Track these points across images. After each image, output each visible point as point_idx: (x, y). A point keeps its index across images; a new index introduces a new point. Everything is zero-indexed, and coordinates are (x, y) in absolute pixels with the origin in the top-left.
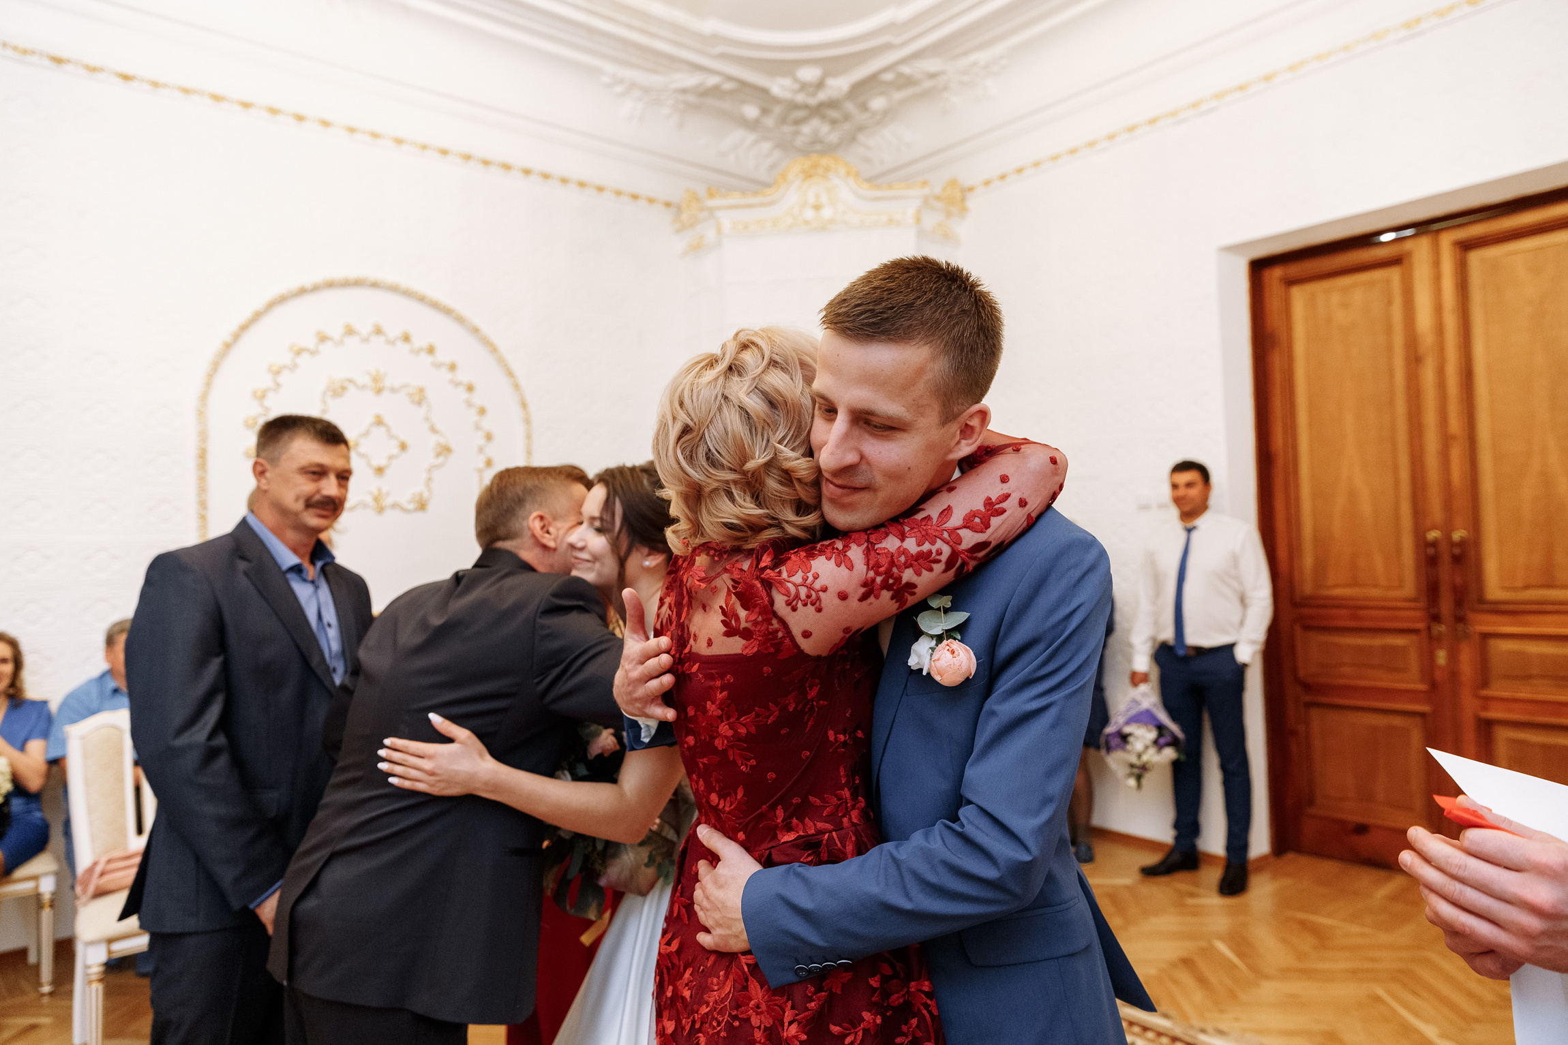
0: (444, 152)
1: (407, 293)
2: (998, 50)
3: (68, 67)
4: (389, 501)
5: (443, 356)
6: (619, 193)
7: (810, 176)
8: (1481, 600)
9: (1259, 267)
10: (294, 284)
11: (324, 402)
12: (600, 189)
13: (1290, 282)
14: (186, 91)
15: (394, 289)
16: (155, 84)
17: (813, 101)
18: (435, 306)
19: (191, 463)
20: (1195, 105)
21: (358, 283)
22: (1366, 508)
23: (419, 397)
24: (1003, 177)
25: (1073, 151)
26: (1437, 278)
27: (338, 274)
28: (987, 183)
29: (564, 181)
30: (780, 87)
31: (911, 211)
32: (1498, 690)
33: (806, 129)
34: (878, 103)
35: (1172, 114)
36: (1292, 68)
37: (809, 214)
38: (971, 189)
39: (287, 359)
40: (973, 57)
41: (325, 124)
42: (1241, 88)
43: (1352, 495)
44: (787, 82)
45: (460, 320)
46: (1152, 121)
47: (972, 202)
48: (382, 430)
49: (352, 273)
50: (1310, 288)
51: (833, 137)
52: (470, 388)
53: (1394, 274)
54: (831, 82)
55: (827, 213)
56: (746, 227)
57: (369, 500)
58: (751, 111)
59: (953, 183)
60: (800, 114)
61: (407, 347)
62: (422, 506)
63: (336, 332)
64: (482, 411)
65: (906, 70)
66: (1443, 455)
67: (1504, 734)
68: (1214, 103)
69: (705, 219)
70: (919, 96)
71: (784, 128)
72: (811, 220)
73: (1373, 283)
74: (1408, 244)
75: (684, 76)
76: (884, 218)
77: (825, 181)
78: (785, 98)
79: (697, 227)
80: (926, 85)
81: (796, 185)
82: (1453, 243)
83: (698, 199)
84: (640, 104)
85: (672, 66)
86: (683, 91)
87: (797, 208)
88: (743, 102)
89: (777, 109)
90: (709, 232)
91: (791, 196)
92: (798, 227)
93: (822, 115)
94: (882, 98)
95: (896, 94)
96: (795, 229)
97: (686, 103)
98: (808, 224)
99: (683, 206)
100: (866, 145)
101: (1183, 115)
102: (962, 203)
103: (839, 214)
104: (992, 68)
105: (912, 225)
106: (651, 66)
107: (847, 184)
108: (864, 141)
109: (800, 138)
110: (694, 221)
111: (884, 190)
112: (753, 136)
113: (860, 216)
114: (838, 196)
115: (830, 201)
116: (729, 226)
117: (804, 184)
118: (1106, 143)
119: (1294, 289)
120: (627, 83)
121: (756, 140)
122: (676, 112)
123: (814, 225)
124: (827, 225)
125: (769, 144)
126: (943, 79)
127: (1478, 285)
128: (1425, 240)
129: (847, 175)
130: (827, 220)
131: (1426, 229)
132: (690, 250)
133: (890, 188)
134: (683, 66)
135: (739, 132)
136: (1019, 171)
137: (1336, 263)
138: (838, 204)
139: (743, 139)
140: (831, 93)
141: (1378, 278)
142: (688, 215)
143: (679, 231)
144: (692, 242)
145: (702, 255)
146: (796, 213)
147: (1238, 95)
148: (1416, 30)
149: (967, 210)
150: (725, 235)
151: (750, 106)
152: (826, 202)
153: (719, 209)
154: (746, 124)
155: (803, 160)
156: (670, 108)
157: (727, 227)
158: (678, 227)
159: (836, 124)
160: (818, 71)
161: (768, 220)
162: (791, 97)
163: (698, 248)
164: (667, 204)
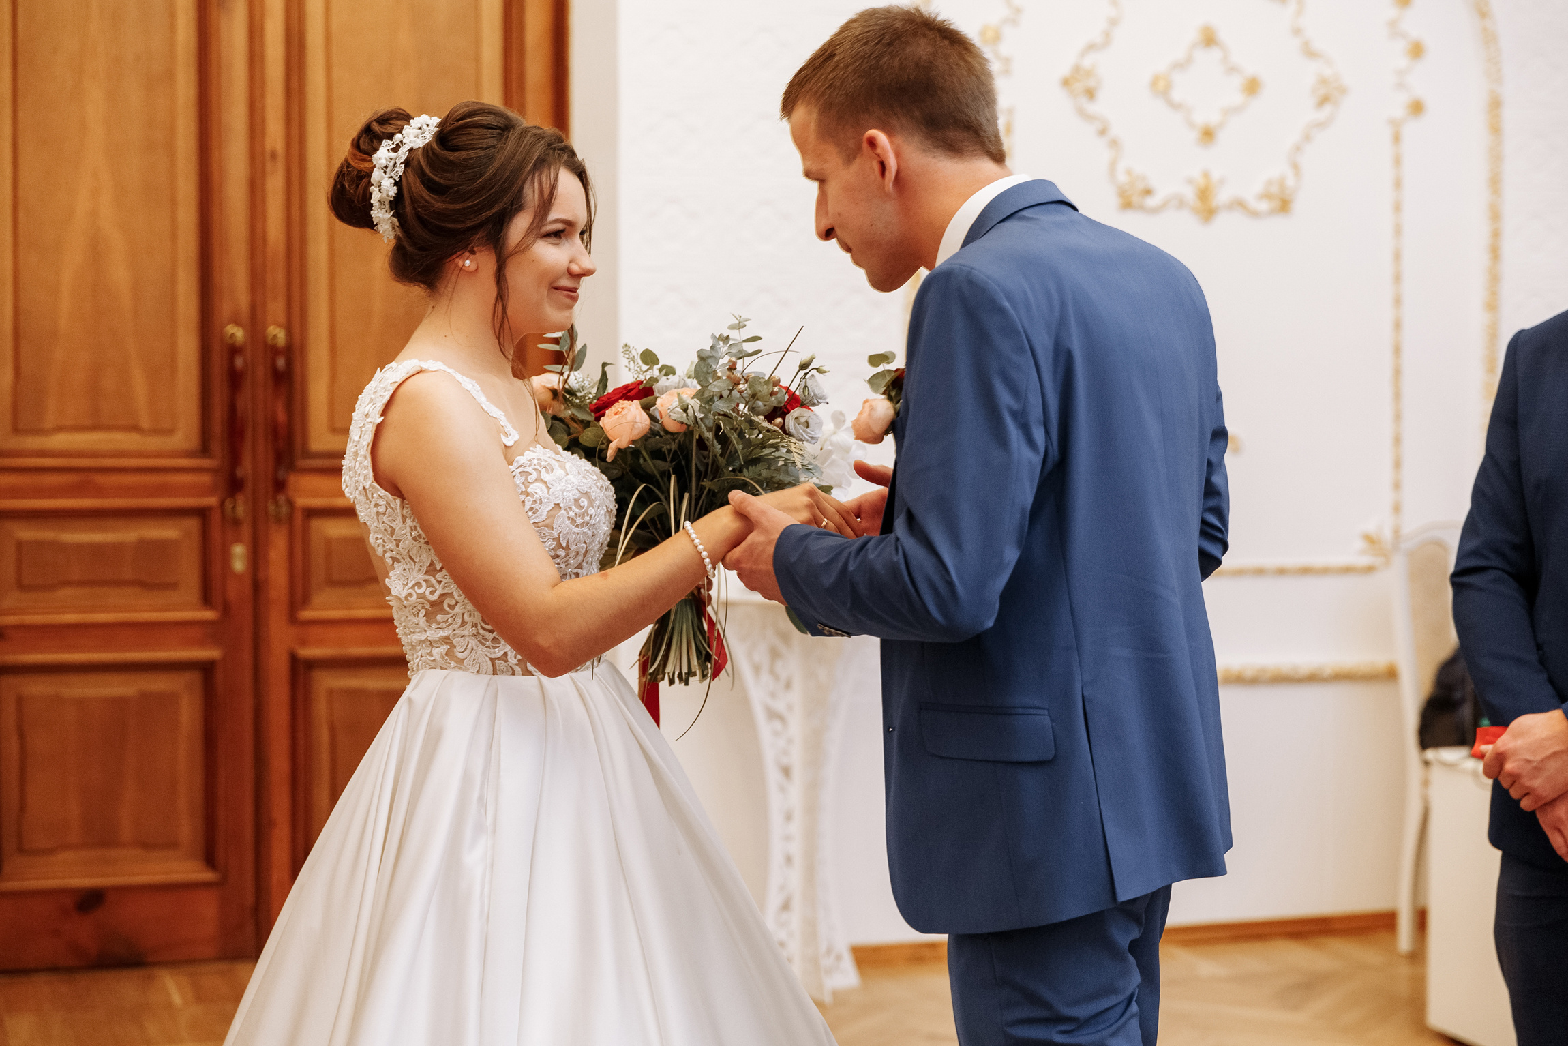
8: (307, 454)
22: (119, 274)
32: (323, 606)
43: (96, 250)
66: (255, 187)
67: (327, 682)
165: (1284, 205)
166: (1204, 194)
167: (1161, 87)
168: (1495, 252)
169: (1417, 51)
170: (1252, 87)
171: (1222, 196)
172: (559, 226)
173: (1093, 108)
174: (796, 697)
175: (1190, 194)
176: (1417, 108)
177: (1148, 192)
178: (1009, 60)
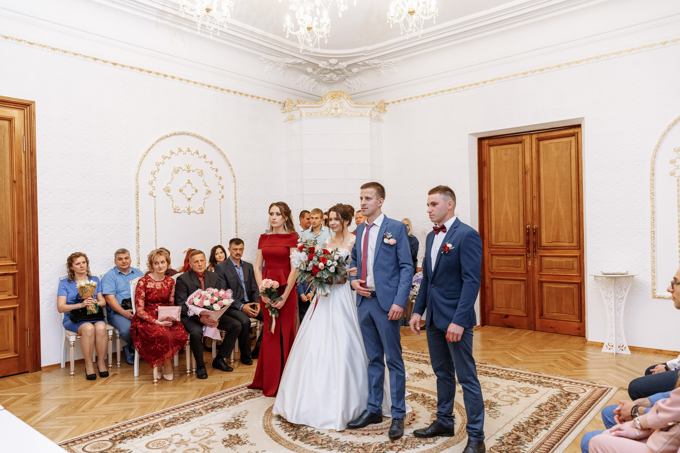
0: (209, 86)
1: (198, 137)
2: (399, 59)
3: (98, 61)
4: (192, 210)
5: (208, 159)
6: (264, 99)
7: (334, 98)
8: (541, 246)
9: (481, 140)
10: (164, 134)
11: (172, 175)
12: (258, 98)
13: (490, 146)
14: (132, 68)
15: (194, 135)
16: (123, 66)
17: (332, 69)
18: (207, 141)
19: (134, 197)
20: (462, 87)
21: (183, 134)
22: (510, 217)
23: (201, 173)
24: (399, 101)
25: (423, 96)
26: (531, 149)
27: (177, 130)
28: (393, 102)
29: (247, 95)
30: (322, 64)
31: (368, 112)
32: (544, 272)
33: (328, 76)
34: (355, 70)
35: (456, 89)
36: (492, 81)
37: (333, 111)
38: (388, 104)
39: (161, 160)
40: (390, 60)
41: (173, 77)
42: (477, 84)
43: (507, 214)
44: (325, 63)
45: (214, 146)
46: (449, 90)
47: (388, 108)
48: (190, 185)
49: (182, 130)
50: (497, 147)
51: (337, 79)
52: (217, 170)
53: (520, 146)
54: (340, 63)
56: (311, 114)
57: (186, 209)
58: (310, 70)
59: (382, 102)
60: (327, 71)
61: (197, 156)
62: (202, 212)
63: (176, 151)
64: (221, 178)
65: (367, 62)
66: (532, 202)
67: (545, 285)
68: (468, 87)
69: (295, 110)
70: (369, 69)
71: (320, 75)
72: (334, 113)
73: (514, 148)
74: (524, 137)
75: (290, 59)
76: (359, 114)
77: (339, 100)
78: (323, 67)
79: (291, 112)
80: (373, 66)
81: (329, 101)
82: (536, 138)
83: (292, 103)
84: (272, 67)
85: (287, 56)
86: (288, 63)
87: (329, 109)
88: (307, 67)
89: (319, 70)
90: (297, 115)
91: (327, 104)
92: (329, 115)
93: (335, 72)
94: (357, 68)
95: (362, 68)
96: (328, 116)
97: (288, 67)
98: (333, 114)
99: (286, 104)
100: (348, 82)
101: (459, 90)
102: (384, 108)
103: (344, 111)
104: (397, 64)
105: (369, 117)
106: (278, 55)
107: (347, 102)
108: (348, 81)
109: (325, 79)
110: (290, 110)
111: (360, 104)
112: (309, 77)
113: (351, 113)
114: (344, 106)
115: (341, 107)
116: (305, 114)
117: (332, 101)
118: (434, 95)
119: (491, 148)
120: (269, 60)
121: (309, 79)
122: (283, 70)
123: (335, 115)
124: (339, 115)
125: (314, 80)
126: (379, 65)
127: (542, 151)
128: (528, 137)
129: (347, 98)
130: (339, 113)
131: (530, 133)
132: (288, 120)
133: (362, 104)
134: (290, 56)
135: (304, 76)
136: (405, 100)
137: (503, 141)
138: (343, 108)
139: (305, 78)
140: (340, 67)
141: (515, 147)
142: (288, 108)
143: (283, 113)
144: (289, 117)
145: (293, 122)
146: (329, 110)
147: (476, 86)
148: (526, 75)
149: (386, 111)
150: (303, 116)
151: (309, 68)
152: (339, 108)
153: (301, 107)
154: (307, 73)
155: (332, 92)
156: (282, 68)
157: (304, 114)
158: (283, 111)
159: (339, 75)
160: (337, 61)
161: (319, 112)
162: (325, 67)
163: (291, 120)
164: (280, 103)
174: (613, 295)
178: (678, 166)
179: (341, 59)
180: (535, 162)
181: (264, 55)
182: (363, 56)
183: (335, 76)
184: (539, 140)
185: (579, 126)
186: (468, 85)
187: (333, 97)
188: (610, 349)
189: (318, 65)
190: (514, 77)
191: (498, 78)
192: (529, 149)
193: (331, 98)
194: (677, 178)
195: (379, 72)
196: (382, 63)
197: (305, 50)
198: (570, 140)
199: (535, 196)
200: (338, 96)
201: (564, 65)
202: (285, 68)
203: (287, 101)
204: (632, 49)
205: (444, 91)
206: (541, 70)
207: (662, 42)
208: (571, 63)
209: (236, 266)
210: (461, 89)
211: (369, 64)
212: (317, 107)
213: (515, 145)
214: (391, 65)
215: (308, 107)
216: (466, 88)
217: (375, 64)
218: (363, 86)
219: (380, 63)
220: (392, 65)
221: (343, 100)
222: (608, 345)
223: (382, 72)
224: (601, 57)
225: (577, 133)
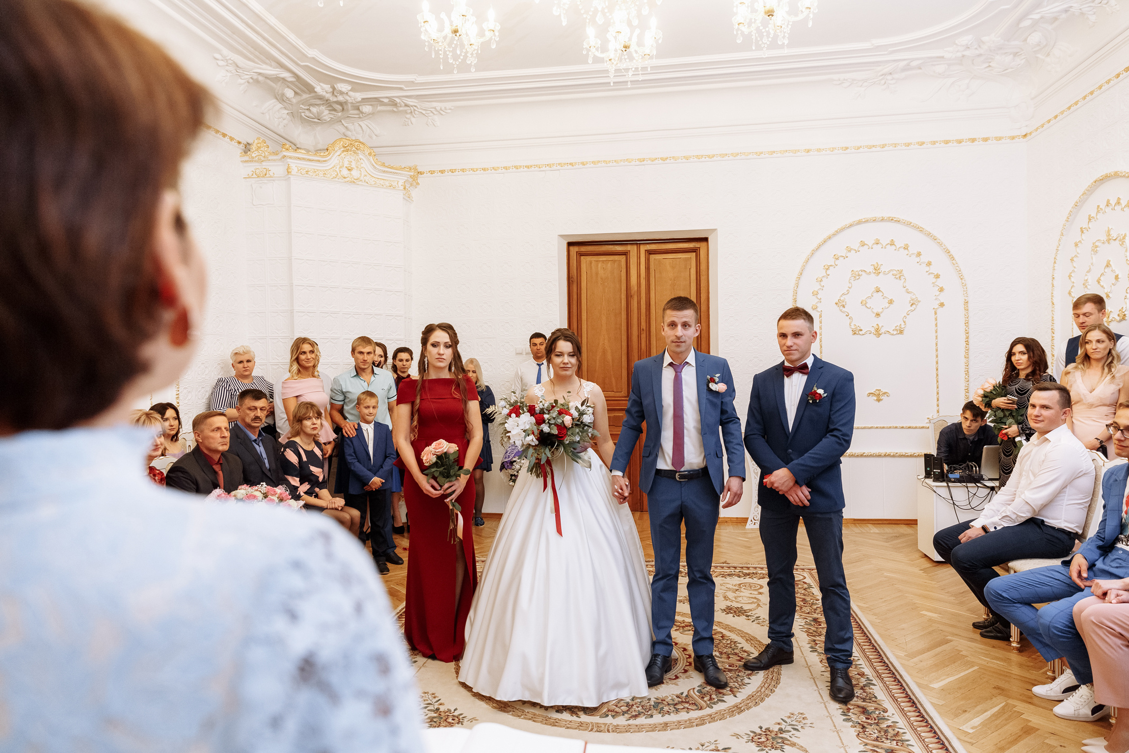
2: (449, 105)
7: (348, 151)
9: (570, 244)
13: (580, 254)
17: (332, 99)
20: (549, 165)
22: (609, 357)
24: (442, 172)
25: (484, 169)
26: (639, 264)
28: (432, 172)
30: (321, 89)
31: (401, 182)
33: (314, 110)
34: (366, 109)
35: (538, 166)
36: (594, 163)
37: (345, 172)
38: (421, 173)
40: (434, 104)
42: (571, 164)
43: (604, 352)
44: (328, 87)
46: (528, 167)
47: (421, 179)
50: (589, 258)
51: (328, 118)
53: (623, 258)
54: (351, 93)
55: (355, 173)
56: (307, 173)
58: (289, 93)
60: (318, 102)
65: (398, 100)
66: (639, 337)
68: (559, 167)
69: (274, 160)
70: (394, 112)
71: (301, 106)
72: (346, 176)
73: (614, 261)
74: (629, 248)
75: (269, 68)
76: (387, 183)
77: (355, 155)
78: (321, 94)
79: (264, 163)
80: (401, 109)
81: (338, 153)
82: (646, 250)
83: (268, 147)
84: (229, 74)
85: (267, 61)
86: (260, 74)
87: (338, 167)
88: (288, 87)
89: (305, 96)
90: (277, 169)
91: (335, 159)
92: (338, 179)
93: (331, 106)
94: (370, 107)
95: (379, 108)
96: (336, 179)
97: (257, 81)
98: (345, 178)
99: (254, 147)
100: (346, 128)
101: (544, 168)
102: (417, 180)
103: (362, 175)
104: (442, 112)
105: (402, 190)
106: (252, 57)
107: (369, 160)
108: (346, 125)
109: (307, 113)
110: (263, 159)
111: (390, 168)
112: (280, 106)
113: (374, 179)
114: (362, 165)
115: (357, 167)
116: (296, 170)
117: (343, 154)
118: (503, 170)
119: (582, 257)
120: (230, 62)
121: (281, 108)
122: (247, 84)
123: (348, 179)
124: (355, 181)
125: (286, 112)
126: (412, 108)
127: (653, 269)
128: (635, 247)
129: (370, 154)
130: (356, 178)
131: (636, 243)
132: (255, 176)
133: (392, 168)
134: (273, 63)
135: (273, 101)
136: (452, 171)
137: (601, 250)
138: (361, 170)
139: (275, 106)
140: (348, 98)
141: (616, 259)
142: (257, 154)
143: (246, 161)
144: (257, 171)
145: (266, 182)
146: (337, 170)
147: (570, 167)
148: (643, 163)
149: (418, 184)
150: (292, 173)
151: (290, 90)
152: (355, 167)
153: (290, 158)
154: (281, 99)
155: (345, 140)
156: (244, 81)
157: (294, 170)
158: (246, 158)
159: (333, 113)
160: (350, 88)
161: (321, 171)
162: (324, 94)
163: (263, 177)
164: (239, 143)
165: (901, 332)
166: (877, 330)
167: (864, 303)
168: (967, 343)
169: (941, 290)
170: (891, 302)
171: (883, 330)
172: (559, 354)
173: (844, 309)
175: (873, 330)
176: (942, 305)
177: (861, 330)
178: (820, 299)
179: (357, 86)
180: (643, 282)
181: (226, 51)
182: (401, 89)
183: (326, 112)
184: (650, 253)
185: (706, 240)
186: (559, 164)
187: (346, 149)
188: (755, 524)
189: (313, 88)
190: (626, 163)
191: (604, 161)
192: (636, 265)
193: (342, 149)
194: (820, 313)
195: (406, 120)
196: (418, 107)
197: (313, 58)
198: (689, 257)
199: (644, 328)
200: (354, 149)
201: (692, 157)
202: (251, 81)
203: (256, 141)
204: (774, 152)
205: (520, 167)
206: (662, 159)
207: (805, 150)
208: (702, 156)
209: (255, 441)
210: (547, 167)
211: (399, 105)
212: (319, 161)
213: (616, 258)
214: (432, 112)
215: (304, 159)
216: (555, 168)
217: (406, 105)
218: (374, 137)
219: (415, 106)
220: (435, 112)
221: (361, 156)
222: (753, 520)
223: (413, 120)
224: (738, 154)
225: (699, 248)
